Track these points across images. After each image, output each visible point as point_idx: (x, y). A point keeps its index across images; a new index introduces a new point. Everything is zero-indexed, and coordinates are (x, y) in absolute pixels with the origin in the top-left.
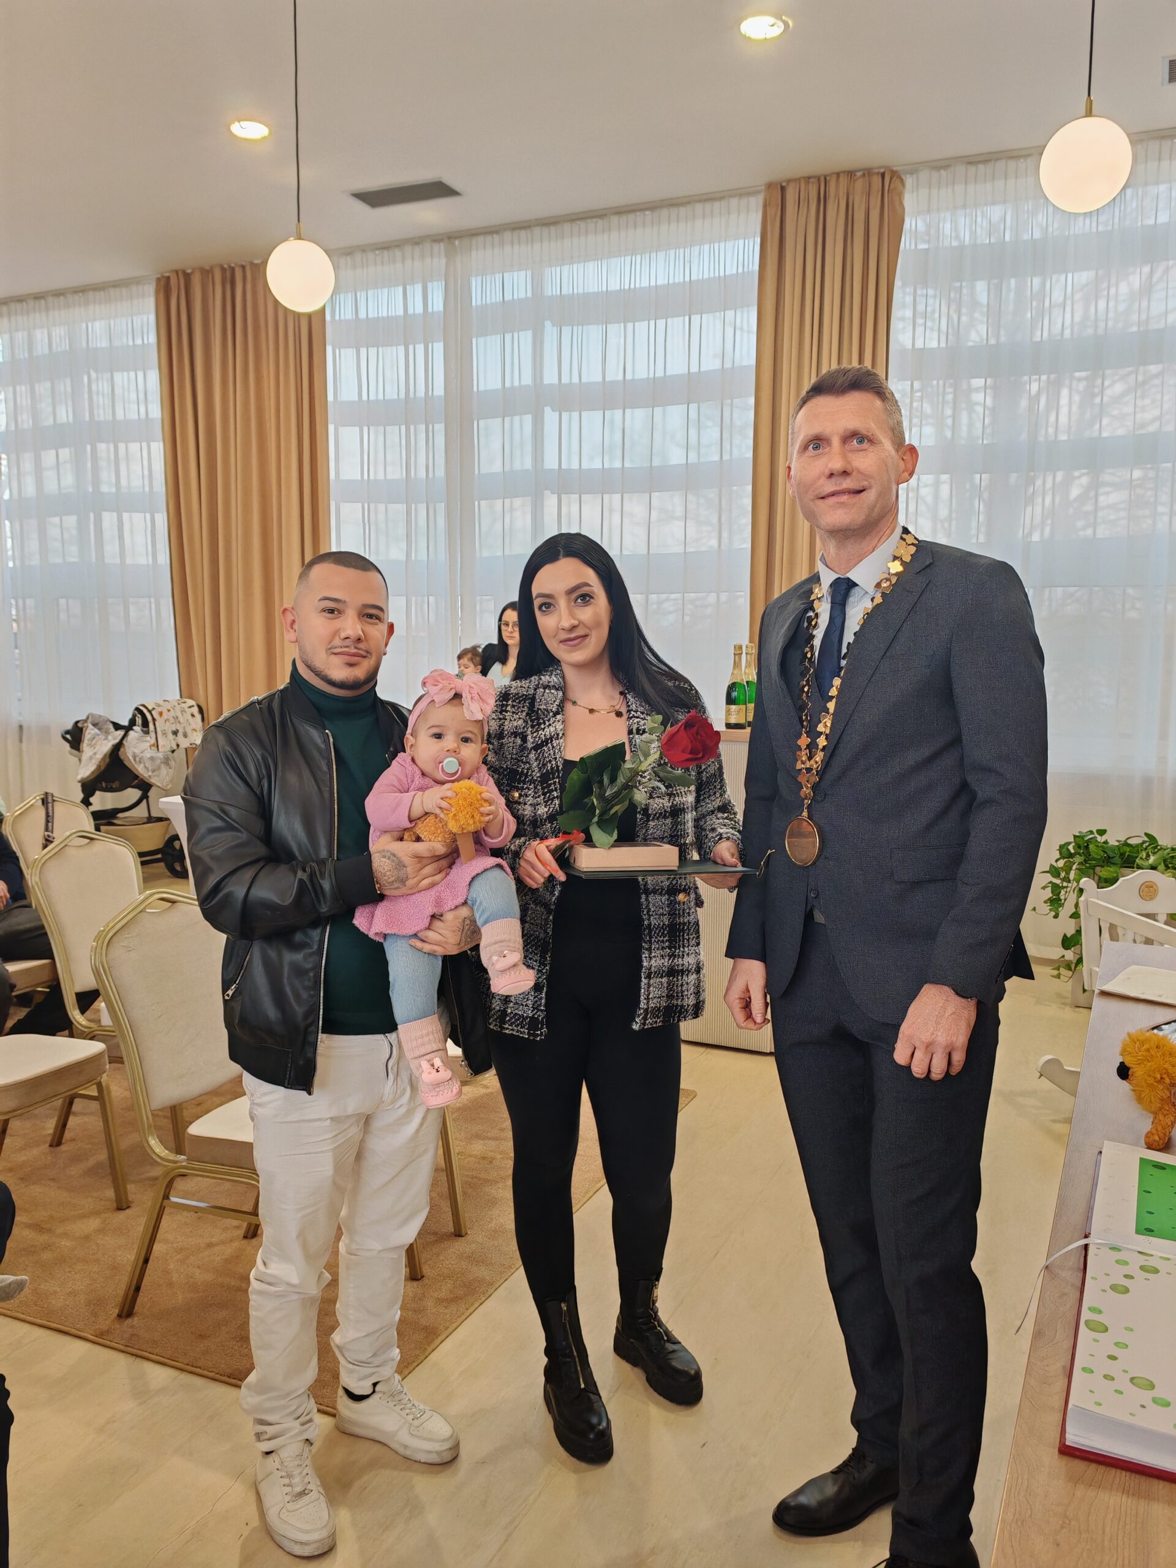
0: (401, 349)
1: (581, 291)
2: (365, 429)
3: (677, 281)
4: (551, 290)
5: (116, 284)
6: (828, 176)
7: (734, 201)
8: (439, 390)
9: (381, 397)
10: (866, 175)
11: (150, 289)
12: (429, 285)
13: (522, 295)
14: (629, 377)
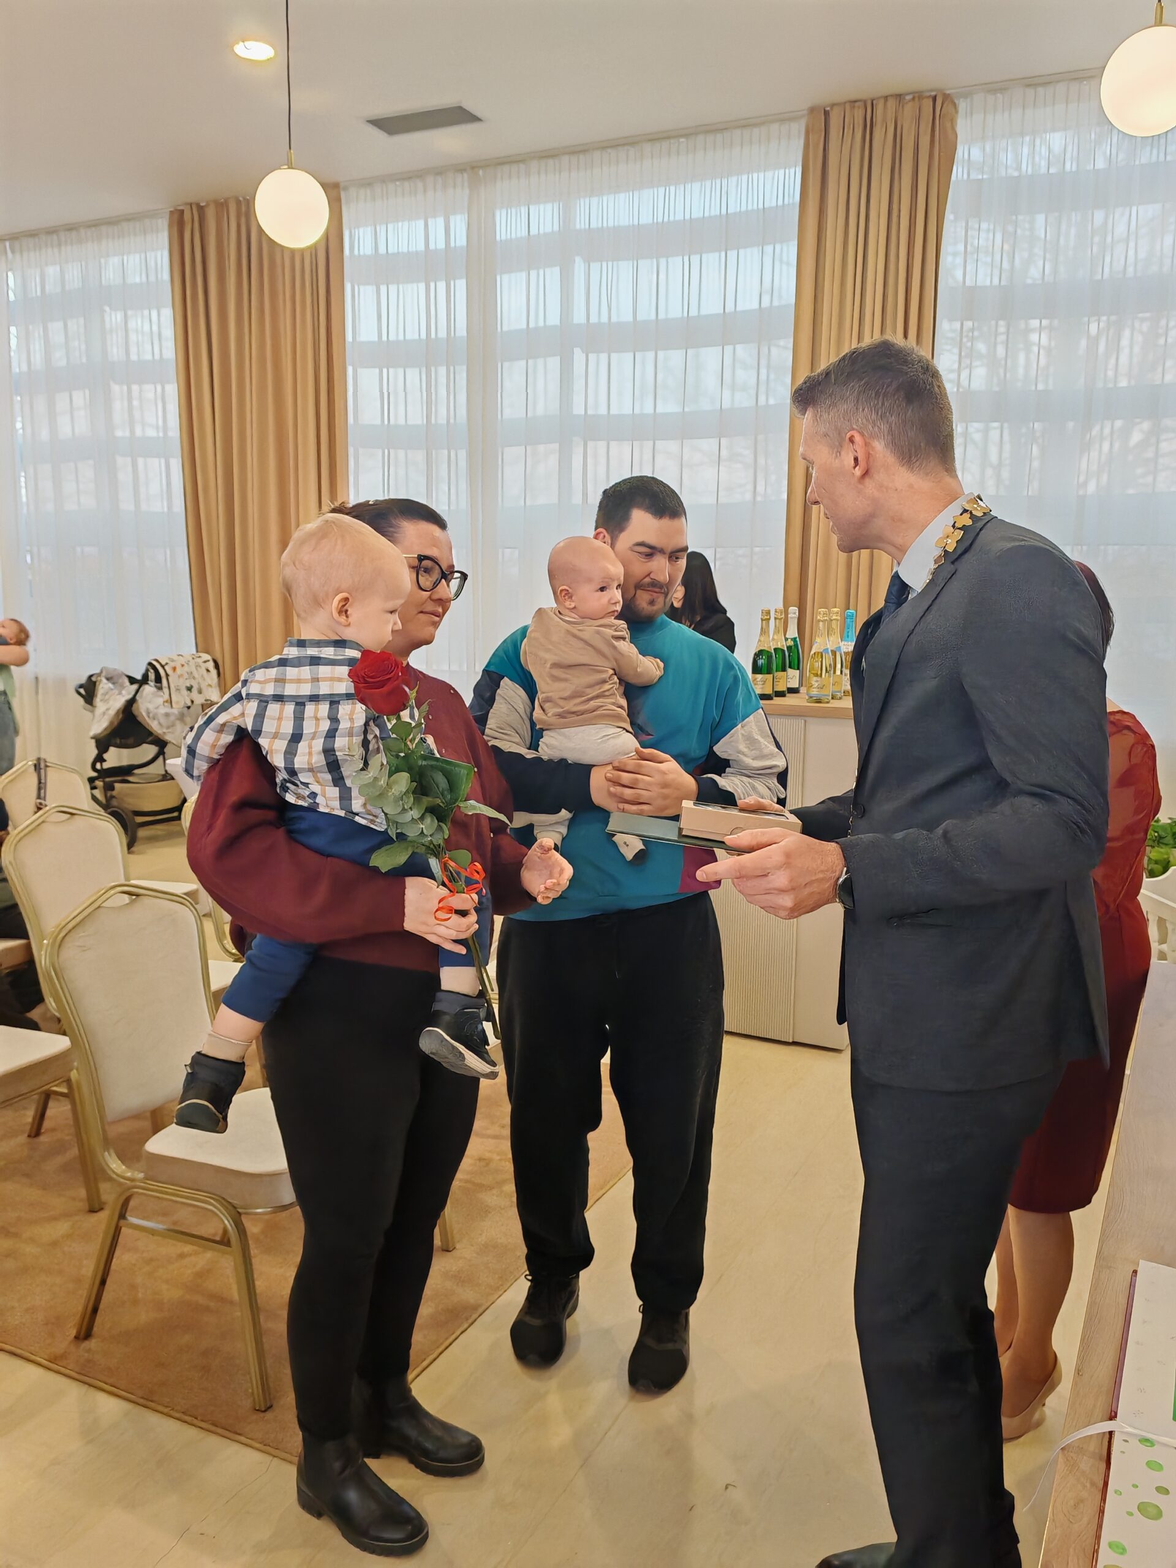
0: (422, 286)
1: (611, 224)
2: (385, 370)
3: (713, 214)
4: (580, 224)
5: (130, 218)
6: (874, 100)
7: (775, 127)
8: (461, 330)
9: (401, 337)
10: (917, 99)
11: (163, 224)
12: (452, 218)
13: (548, 229)
14: (661, 316)
